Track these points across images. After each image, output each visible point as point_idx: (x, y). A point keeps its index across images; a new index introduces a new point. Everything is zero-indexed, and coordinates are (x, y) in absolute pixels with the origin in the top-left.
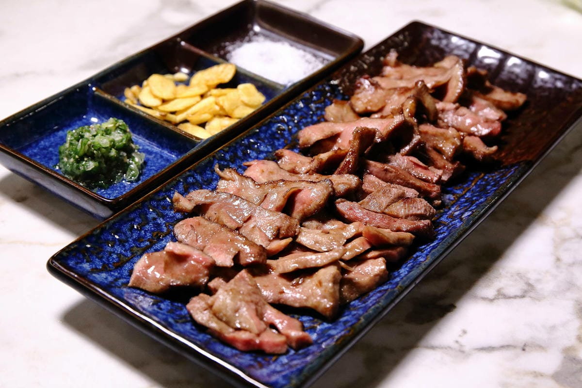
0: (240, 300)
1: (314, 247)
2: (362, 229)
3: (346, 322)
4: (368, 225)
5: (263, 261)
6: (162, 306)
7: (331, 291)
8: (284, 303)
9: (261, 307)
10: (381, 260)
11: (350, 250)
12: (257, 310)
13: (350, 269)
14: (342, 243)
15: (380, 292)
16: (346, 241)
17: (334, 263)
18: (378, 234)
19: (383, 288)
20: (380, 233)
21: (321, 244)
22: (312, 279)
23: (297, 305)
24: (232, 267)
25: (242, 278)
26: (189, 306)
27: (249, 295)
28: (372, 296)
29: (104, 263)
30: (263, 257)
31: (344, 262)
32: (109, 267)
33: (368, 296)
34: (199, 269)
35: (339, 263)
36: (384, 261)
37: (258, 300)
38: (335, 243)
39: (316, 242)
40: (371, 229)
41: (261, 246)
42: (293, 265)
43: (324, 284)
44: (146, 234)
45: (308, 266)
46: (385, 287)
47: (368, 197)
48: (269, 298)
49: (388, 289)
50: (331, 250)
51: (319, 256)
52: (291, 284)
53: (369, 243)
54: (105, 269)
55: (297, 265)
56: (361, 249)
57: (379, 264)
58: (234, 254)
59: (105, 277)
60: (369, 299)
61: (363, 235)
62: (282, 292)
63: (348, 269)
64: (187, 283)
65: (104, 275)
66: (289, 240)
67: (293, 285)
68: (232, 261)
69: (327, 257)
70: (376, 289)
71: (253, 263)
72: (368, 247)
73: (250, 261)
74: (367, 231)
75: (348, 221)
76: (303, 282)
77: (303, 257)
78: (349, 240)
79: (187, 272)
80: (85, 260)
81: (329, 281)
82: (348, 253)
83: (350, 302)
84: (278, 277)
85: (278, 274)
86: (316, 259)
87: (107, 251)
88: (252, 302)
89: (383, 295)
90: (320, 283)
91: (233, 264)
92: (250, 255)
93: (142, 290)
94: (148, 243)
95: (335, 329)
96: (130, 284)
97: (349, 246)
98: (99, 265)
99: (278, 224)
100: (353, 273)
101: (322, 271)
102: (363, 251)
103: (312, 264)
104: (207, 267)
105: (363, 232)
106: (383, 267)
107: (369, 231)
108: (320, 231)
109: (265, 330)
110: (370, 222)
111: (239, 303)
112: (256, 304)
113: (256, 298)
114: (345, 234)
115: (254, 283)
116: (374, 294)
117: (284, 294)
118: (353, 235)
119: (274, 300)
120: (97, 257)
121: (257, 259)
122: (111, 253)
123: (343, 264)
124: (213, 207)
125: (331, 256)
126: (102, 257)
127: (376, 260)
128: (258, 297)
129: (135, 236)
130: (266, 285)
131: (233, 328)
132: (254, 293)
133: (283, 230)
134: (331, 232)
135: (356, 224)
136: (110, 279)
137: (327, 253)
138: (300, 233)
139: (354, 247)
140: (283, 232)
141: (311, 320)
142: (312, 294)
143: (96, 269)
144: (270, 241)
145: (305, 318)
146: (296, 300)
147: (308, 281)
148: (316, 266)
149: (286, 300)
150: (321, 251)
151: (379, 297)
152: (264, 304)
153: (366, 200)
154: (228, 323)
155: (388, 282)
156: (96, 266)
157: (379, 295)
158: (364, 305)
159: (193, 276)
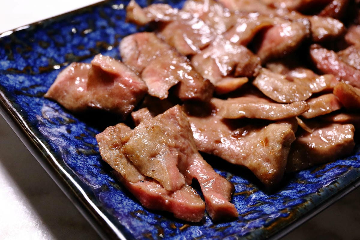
0: (162, 143)
1: (271, 95)
2: (335, 85)
3: (287, 198)
4: (343, 81)
5: (206, 98)
6: (74, 128)
7: (278, 154)
8: (219, 155)
9: (187, 155)
10: (349, 127)
11: (314, 107)
12: (179, 159)
13: (309, 130)
14: (306, 96)
15: (340, 167)
16: (311, 96)
17: (289, 119)
18: (353, 94)
19: (344, 163)
20: (355, 94)
21: (280, 92)
22: (259, 133)
23: (233, 161)
24: (165, 100)
25: (173, 115)
26: (98, 136)
27: (176, 138)
28: (328, 171)
29: (28, 65)
30: (207, 94)
31: (303, 121)
32: (33, 70)
33: (324, 169)
34: (125, 94)
35: (296, 120)
36: (352, 130)
37: (184, 146)
38: (297, 95)
39: (275, 89)
40: (345, 87)
41: (208, 81)
42: (240, 112)
43: (271, 144)
44: (88, 43)
45: (257, 117)
46: (347, 162)
47: (350, 49)
48: (201, 146)
49: (351, 165)
50: (290, 103)
51: (274, 106)
52: (233, 134)
53: (339, 103)
54: (28, 72)
55: (244, 113)
56: (328, 108)
57: (346, 132)
58: (172, 85)
59: (21, 81)
60: (324, 173)
61: (334, 92)
62: (218, 142)
63: (306, 130)
64: (108, 108)
65: (21, 78)
66: (244, 80)
67: (234, 136)
68: (167, 92)
69: (282, 111)
70: (335, 161)
71: (193, 99)
72: (336, 108)
73: (190, 96)
74: (340, 88)
75: (319, 72)
76: (247, 135)
77: (254, 105)
78: (316, 95)
79: (112, 95)
80: (6, 57)
81: (278, 142)
82: (310, 111)
83: (299, 171)
84: (219, 122)
85: (221, 118)
86: (270, 110)
87: (37, 53)
88: (176, 147)
89: (342, 173)
90: (267, 141)
91: (166, 96)
92: (191, 89)
93: (59, 104)
94: (87, 52)
95: (271, 204)
96: (47, 95)
97: (314, 101)
98: (22, 65)
99: (236, 59)
100: (311, 135)
101: (273, 127)
102: (329, 112)
103: (263, 115)
104: (135, 94)
105: (335, 89)
106: (350, 136)
107: (342, 89)
108: (282, 77)
109: (182, 186)
110: (346, 79)
111: (159, 146)
112: (182, 150)
113: (184, 143)
114: (312, 87)
115: (186, 124)
116: (332, 168)
117: (220, 144)
118: (321, 89)
119: (207, 150)
120: (22, 56)
121: (198, 95)
122: (40, 56)
123: (301, 122)
124: (170, 26)
125: (288, 110)
126: (29, 58)
127: (343, 126)
128: (187, 142)
129: (76, 41)
130: (203, 128)
131: (143, 175)
132: (182, 136)
133: (240, 67)
134: (295, 80)
135: (329, 77)
136: (27, 84)
137: (283, 106)
138: (259, 74)
139: (319, 105)
140: (239, 69)
141: (245, 183)
142: (254, 153)
143: (16, 69)
144: (223, 77)
145: (238, 180)
146: (232, 154)
147: (254, 134)
148: (267, 118)
149: (221, 153)
150: (278, 101)
151: (336, 175)
152: (193, 152)
153: (347, 52)
154: (139, 168)
155: (352, 157)
156: (17, 66)
157: (337, 171)
158: (315, 180)
159: (117, 101)
